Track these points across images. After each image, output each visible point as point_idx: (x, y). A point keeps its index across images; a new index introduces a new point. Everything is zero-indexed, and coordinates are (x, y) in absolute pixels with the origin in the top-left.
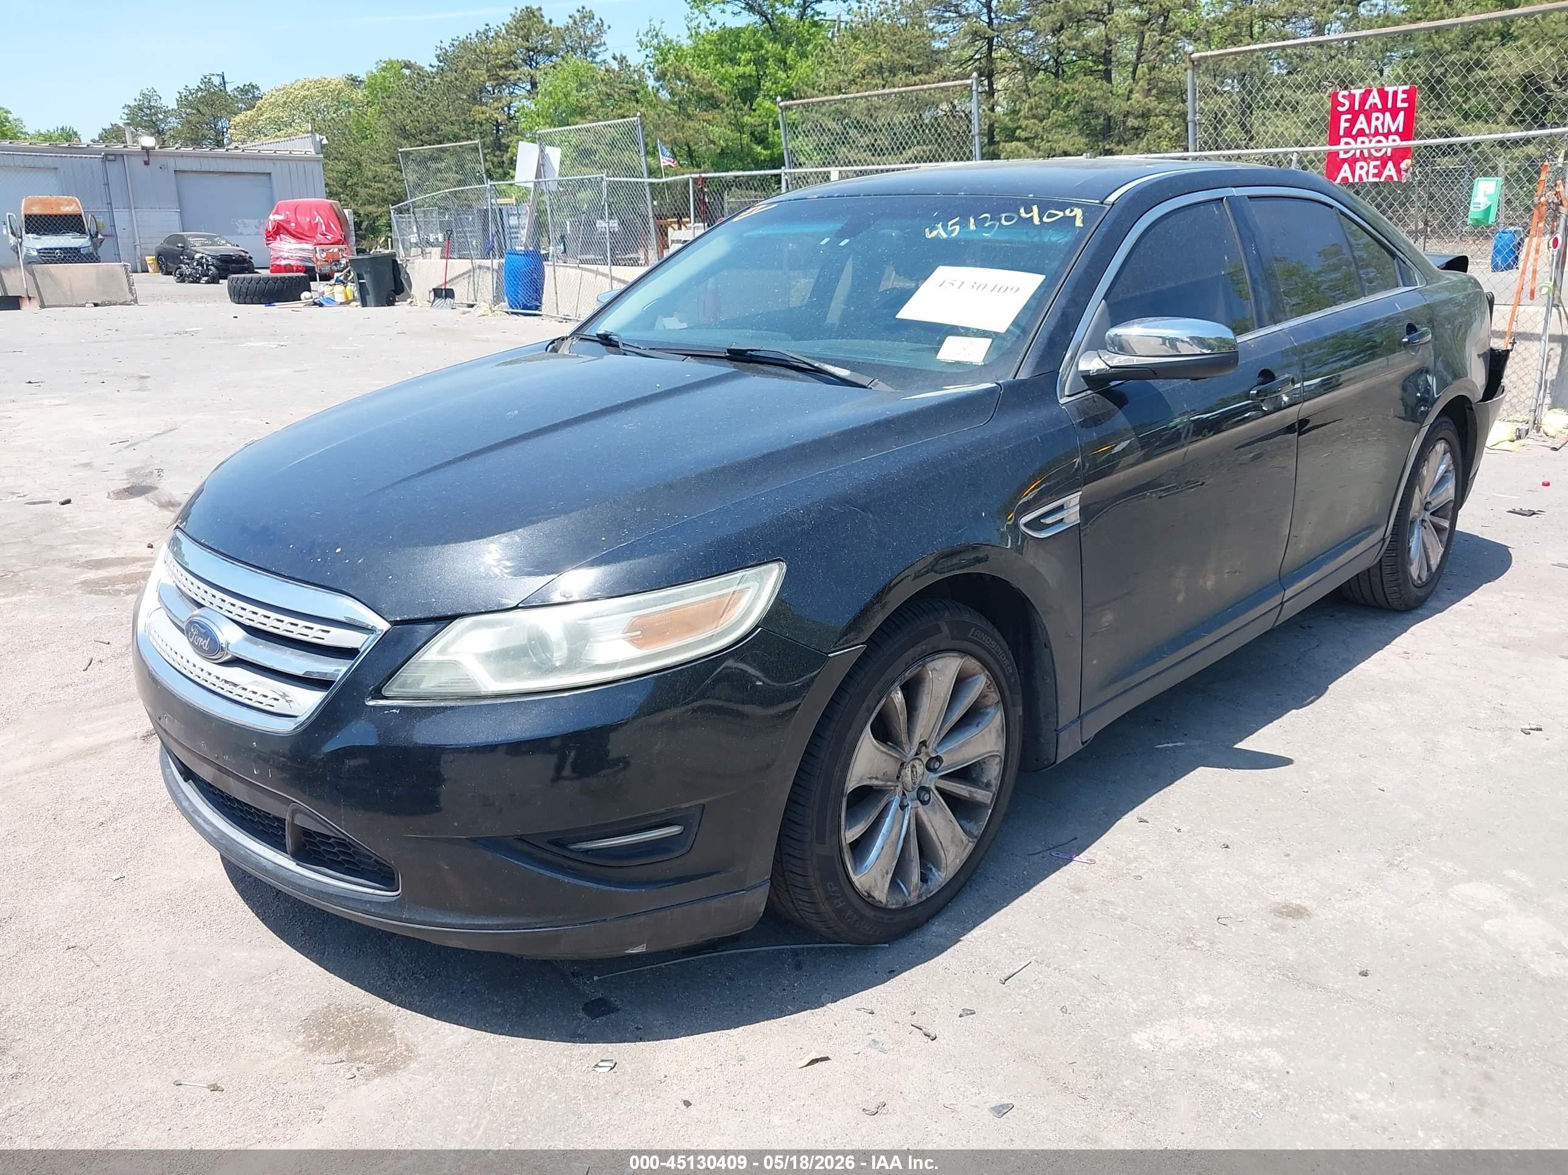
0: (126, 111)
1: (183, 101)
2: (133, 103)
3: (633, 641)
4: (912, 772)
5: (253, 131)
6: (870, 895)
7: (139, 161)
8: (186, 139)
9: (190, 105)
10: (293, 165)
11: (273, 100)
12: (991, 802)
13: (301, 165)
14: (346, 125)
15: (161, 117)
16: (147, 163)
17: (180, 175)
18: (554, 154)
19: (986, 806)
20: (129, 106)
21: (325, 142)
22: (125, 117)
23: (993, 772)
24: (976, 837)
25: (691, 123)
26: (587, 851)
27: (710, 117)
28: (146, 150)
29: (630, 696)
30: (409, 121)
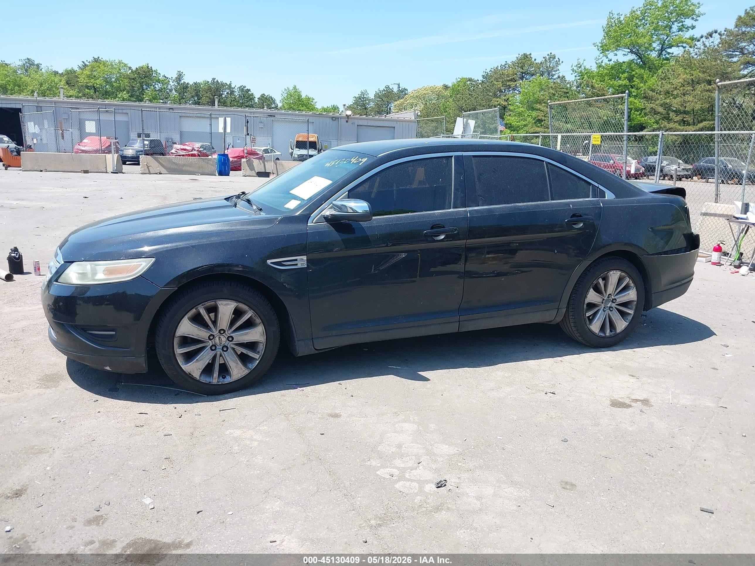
0: (354, 99)
1: (377, 95)
2: (357, 96)
3: (105, 274)
4: (219, 339)
5: (401, 108)
6: (190, 374)
7: (344, 120)
8: (376, 111)
9: (379, 97)
10: (404, 124)
11: (412, 95)
12: (259, 358)
13: (408, 124)
14: (439, 106)
15: (367, 102)
16: (347, 122)
17: (359, 127)
18: (472, 123)
19: (256, 359)
20: (356, 97)
21: (419, 114)
22: (354, 102)
23: (261, 348)
24: (250, 369)
25: (590, 109)
26: (91, 333)
27: (601, 105)
28: (348, 116)
29: (98, 289)
30: (464, 105)
